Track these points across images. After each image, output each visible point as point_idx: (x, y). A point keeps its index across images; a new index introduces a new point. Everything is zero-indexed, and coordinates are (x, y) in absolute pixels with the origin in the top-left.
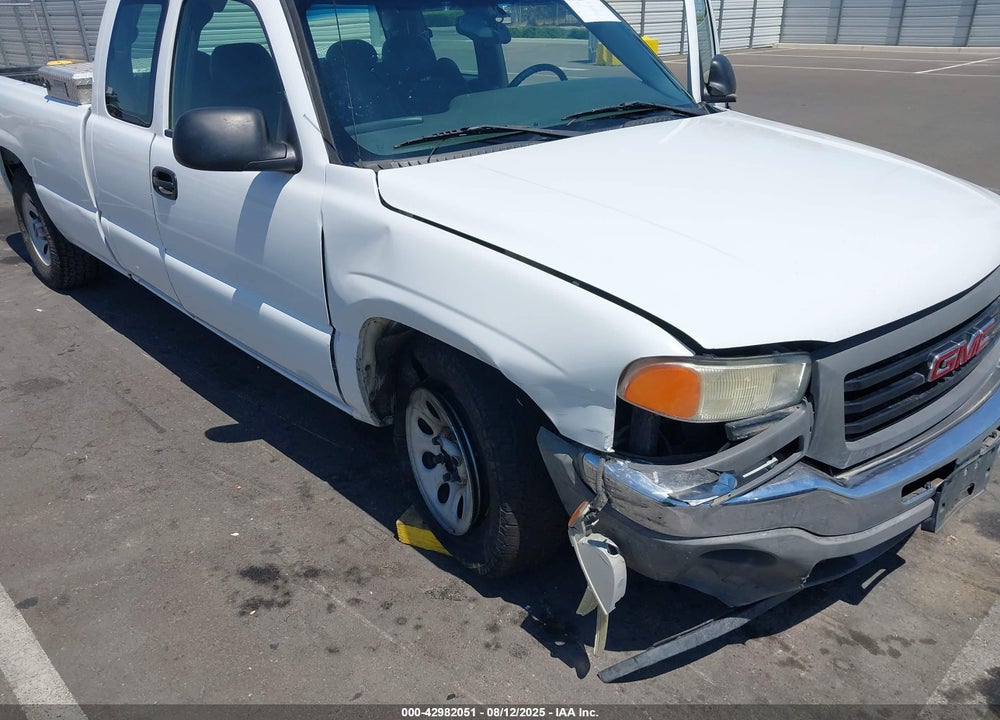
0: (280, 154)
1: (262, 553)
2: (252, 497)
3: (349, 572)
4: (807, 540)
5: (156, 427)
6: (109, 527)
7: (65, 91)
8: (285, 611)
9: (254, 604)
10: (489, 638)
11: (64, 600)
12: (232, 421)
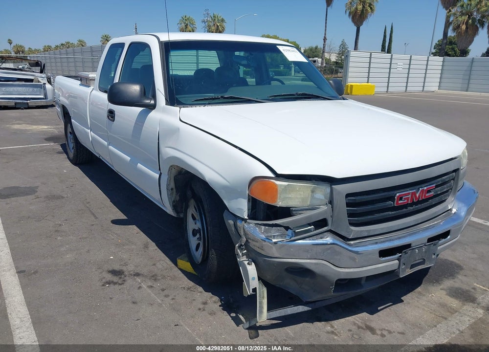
0: (148, 101)
1: (120, 265)
2: (124, 245)
3: (153, 276)
4: (329, 266)
5: (95, 216)
6: (62, 249)
7: (85, 81)
8: (120, 287)
9: (109, 283)
10: (202, 306)
11: (35, 272)
12: (125, 218)
